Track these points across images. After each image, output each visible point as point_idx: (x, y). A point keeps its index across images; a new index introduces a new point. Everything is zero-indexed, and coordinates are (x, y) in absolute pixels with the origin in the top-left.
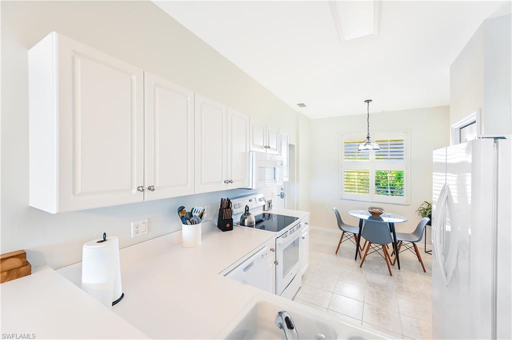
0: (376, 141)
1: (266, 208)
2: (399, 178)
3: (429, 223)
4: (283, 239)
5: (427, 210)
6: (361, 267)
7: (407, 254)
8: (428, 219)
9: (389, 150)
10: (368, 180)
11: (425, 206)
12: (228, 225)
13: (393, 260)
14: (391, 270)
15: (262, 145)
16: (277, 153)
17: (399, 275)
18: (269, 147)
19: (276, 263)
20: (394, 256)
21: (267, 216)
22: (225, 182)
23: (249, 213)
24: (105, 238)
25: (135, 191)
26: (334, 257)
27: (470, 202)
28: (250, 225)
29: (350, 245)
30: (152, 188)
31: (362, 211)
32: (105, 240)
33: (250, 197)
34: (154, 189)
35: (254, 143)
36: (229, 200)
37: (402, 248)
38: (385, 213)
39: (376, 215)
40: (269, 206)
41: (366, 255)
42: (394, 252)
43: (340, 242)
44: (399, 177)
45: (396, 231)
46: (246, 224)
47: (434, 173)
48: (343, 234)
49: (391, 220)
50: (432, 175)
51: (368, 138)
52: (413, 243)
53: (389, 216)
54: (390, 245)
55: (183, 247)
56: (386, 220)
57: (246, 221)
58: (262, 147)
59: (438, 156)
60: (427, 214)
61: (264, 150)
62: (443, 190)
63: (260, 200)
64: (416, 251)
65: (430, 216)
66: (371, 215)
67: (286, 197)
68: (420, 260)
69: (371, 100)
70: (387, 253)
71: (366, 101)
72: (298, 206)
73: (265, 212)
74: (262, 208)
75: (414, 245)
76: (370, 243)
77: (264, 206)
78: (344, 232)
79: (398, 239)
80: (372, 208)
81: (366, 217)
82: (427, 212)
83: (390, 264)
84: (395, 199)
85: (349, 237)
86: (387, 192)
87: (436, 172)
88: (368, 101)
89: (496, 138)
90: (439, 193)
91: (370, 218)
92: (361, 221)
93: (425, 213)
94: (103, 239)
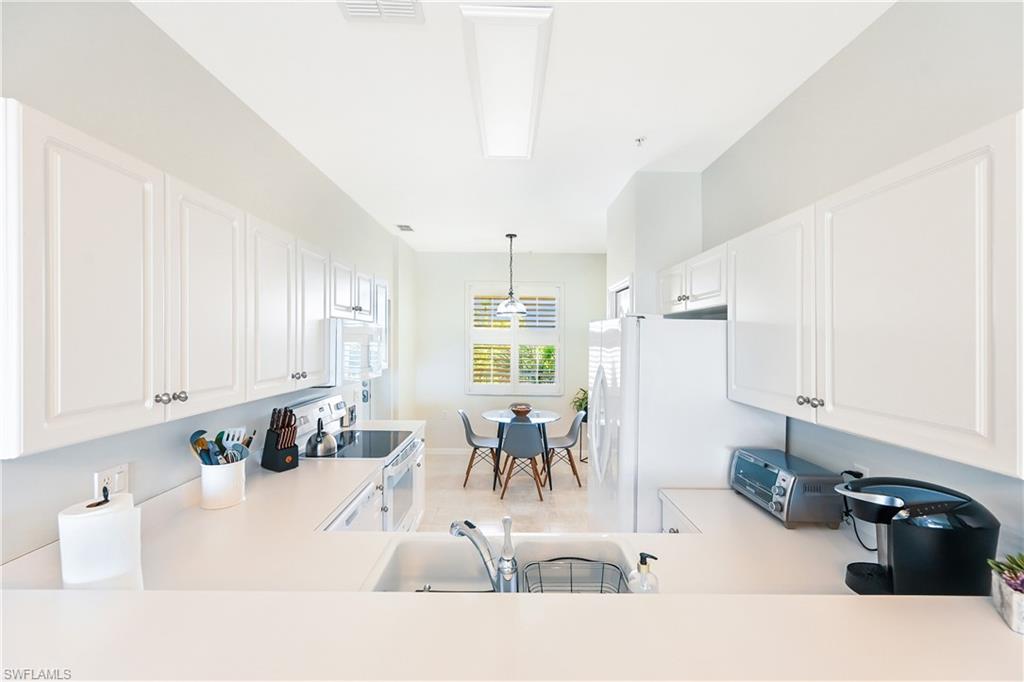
0: (521, 299)
1: (346, 422)
2: (549, 356)
3: (585, 419)
4: (395, 468)
5: (583, 400)
6: (502, 498)
7: (560, 467)
8: (583, 413)
9: (538, 313)
10: (509, 361)
11: (581, 396)
12: (289, 459)
13: (543, 480)
14: (542, 493)
15: (349, 305)
16: (370, 318)
17: (551, 498)
18: (360, 309)
19: (384, 509)
20: (544, 474)
21: (347, 436)
22: (293, 377)
23: (324, 433)
24: (106, 496)
25: (150, 403)
26: (461, 493)
27: (619, 385)
28: (329, 454)
29: (484, 468)
30: (183, 396)
31: (502, 412)
32: (106, 501)
33: (320, 404)
34: (186, 398)
35: (338, 303)
36: (291, 411)
37: (555, 459)
38: (534, 412)
39: (521, 414)
40: (352, 419)
41: (509, 477)
42: (544, 468)
43: (470, 467)
44: (549, 354)
45: (548, 436)
46: (319, 454)
47: (591, 348)
48: (475, 452)
49: (540, 420)
50: (588, 350)
51: (511, 294)
52: (567, 449)
53: (538, 416)
54: (539, 458)
55: (205, 509)
56: (534, 421)
57: (320, 447)
58: (348, 309)
59: (595, 327)
60: (583, 407)
61: (351, 314)
62: (598, 372)
63: (338, 407)
64: (571, 460)
65: (586, 409)
66: (514, 416)
67: (372, 400)
68: (575, 473)
69: (515, 236)
70: (536, 470)
71: (507, 236)
72: (396, 413)
73: (345, 429)
74: (339, 422)
75: (569, 452)
76: (514, 459)
77: (342, 419)
78: (476, 448)
79: (549, 446)
80: (516, 405)
81: (507, 418)
82: (582, 404)
83: (540, 485)
84: (545, 388)
85: (483, 455)
86: (533, 378)
87: (592, 345)
88: (511, 236)
89: (639, 317)
90: (595, 374)
91: (513, 420)
92: (501, 426)
93: (581, 405)
94: (103, 499)
